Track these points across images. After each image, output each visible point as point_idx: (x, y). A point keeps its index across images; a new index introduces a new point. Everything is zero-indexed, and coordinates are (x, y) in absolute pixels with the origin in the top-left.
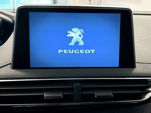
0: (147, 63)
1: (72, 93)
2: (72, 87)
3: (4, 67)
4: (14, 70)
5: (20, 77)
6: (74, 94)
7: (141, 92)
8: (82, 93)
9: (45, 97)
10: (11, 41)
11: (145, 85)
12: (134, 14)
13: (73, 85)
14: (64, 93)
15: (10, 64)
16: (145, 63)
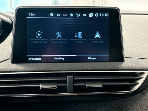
0: (136, 57)
1: (65, 85)
2: (66, 79)
3: (4, 62)
4: (13, 64)
5: (18, 70)
6: (67, 85)
7: (129, 84)
8: (75, 85)
9: (41, 88)
10: (10, 39)
11: (133, 78)
12: (122, 14)
13: (67, 78)
14: (58, 85)
15: (10, 59)
16: (134, 57)
